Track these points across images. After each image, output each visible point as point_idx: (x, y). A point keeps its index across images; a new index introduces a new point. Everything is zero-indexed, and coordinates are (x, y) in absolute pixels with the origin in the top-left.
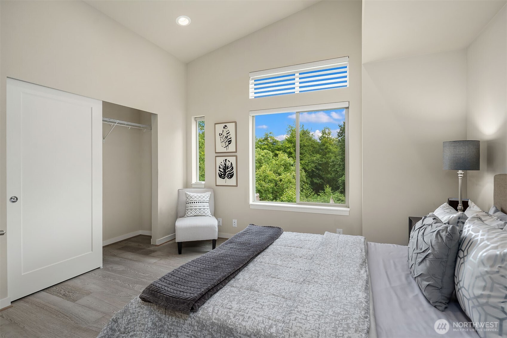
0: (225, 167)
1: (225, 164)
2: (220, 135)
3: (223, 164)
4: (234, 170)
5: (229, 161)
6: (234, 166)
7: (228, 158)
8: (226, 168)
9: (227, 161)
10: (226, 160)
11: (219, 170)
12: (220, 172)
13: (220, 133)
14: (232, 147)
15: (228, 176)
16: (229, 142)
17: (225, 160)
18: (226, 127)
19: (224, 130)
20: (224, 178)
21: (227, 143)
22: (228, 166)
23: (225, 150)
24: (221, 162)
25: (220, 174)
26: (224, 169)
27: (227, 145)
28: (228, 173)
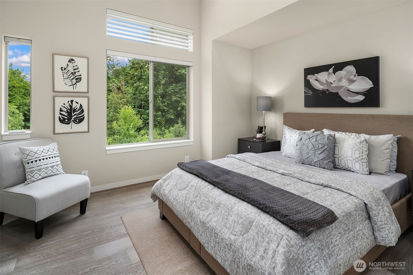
0: (71, 109)
1: (71, 106)
2: (63, 69)
3: (67, 105)
4: (86, 113)
5: (77, 103)
6: (85, 108)
7: (75, 99)
8: (71, 111)
9: (74, 102)
10: (72, 101)
11: (60, 114)
12: (61, 116)
13: (62, 68)
14: (82, 87)
15: (76, 121)
16: (77, 79)
17: (70, 101)
18: (73, 62)
19: (70, 64)
20: (69, 123)
21: (74, 81)
22: (76, 108)
23: (71, 89)
24: (64, 104)
25: (62, 119)
26: (68, 112)
27: (73, 83)
28: (75, 116)
